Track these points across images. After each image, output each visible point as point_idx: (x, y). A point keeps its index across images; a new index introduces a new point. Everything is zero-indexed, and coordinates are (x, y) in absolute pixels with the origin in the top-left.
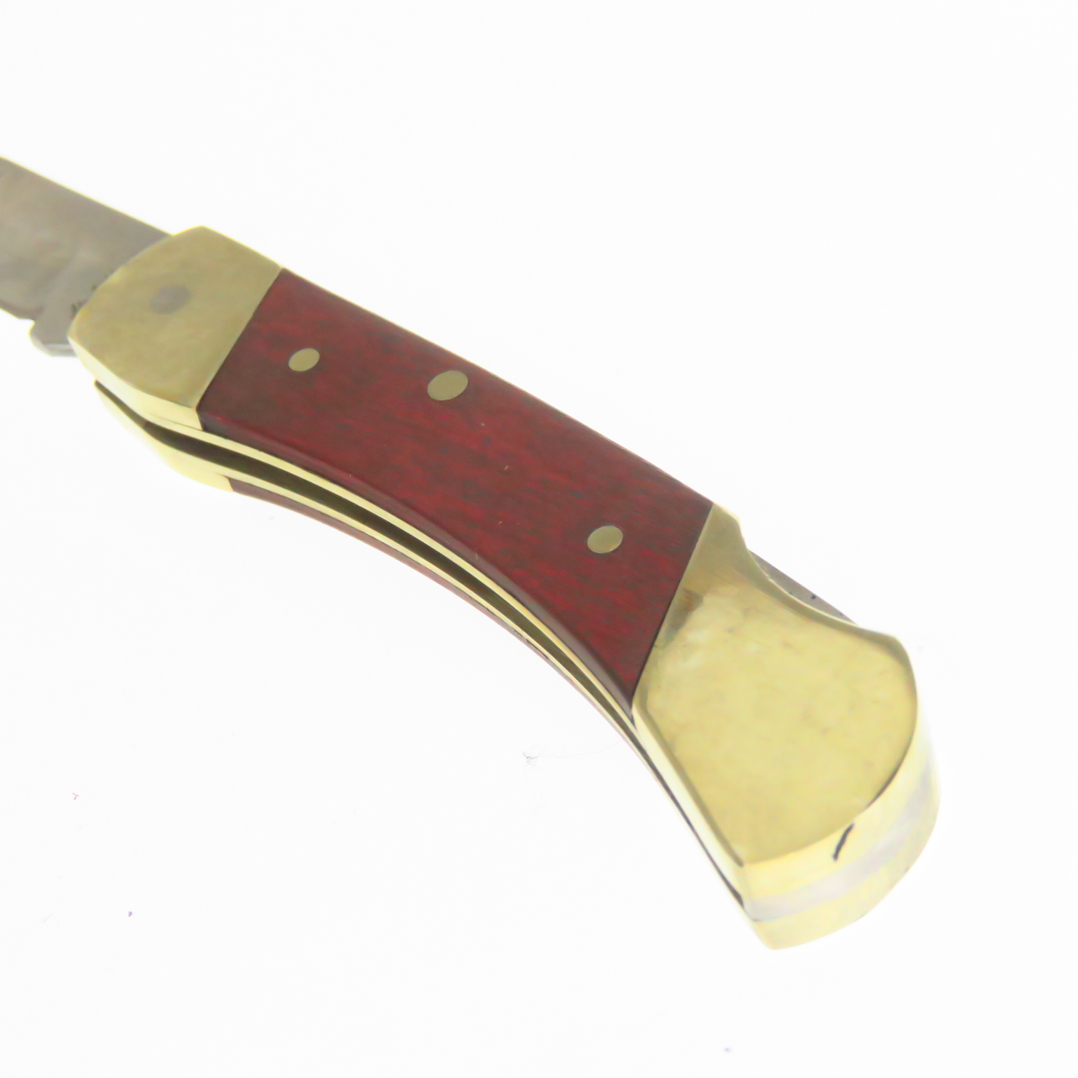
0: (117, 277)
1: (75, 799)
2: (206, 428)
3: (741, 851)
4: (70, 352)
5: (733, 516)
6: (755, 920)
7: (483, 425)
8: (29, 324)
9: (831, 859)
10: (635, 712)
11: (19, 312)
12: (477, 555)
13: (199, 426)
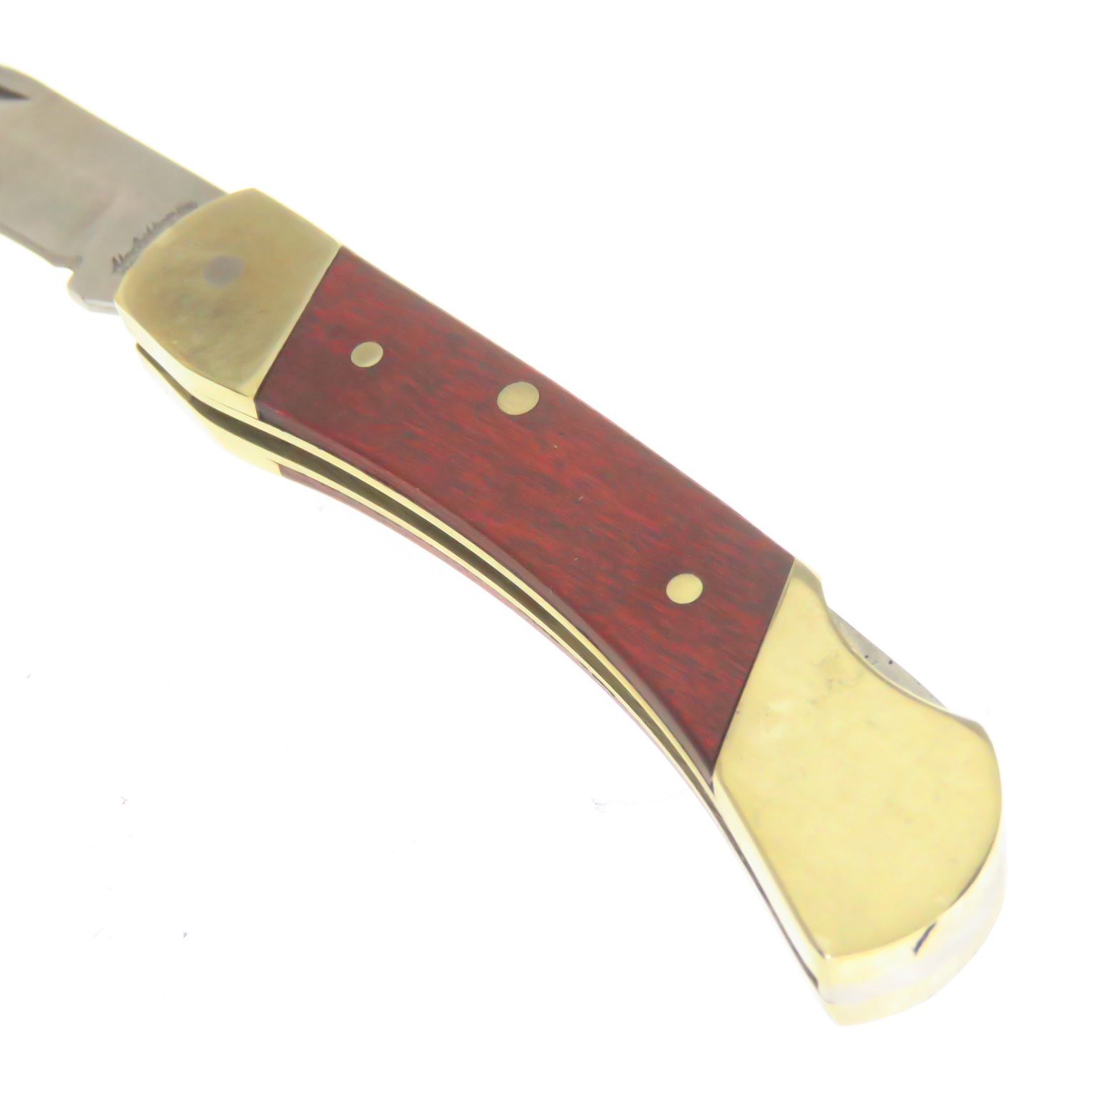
0: (164, 237)
1: (124, 803)
2: (262, 418)
3: (824, 943)
4: (112, 310)
5: (815, 574)
6: (830, 1002)
7: (556, 447)
8: (67, 273)
9: (911, 953)
10: (715, 779)
11: (56, 259)
12: (551, 592)
13: (255, 415)
